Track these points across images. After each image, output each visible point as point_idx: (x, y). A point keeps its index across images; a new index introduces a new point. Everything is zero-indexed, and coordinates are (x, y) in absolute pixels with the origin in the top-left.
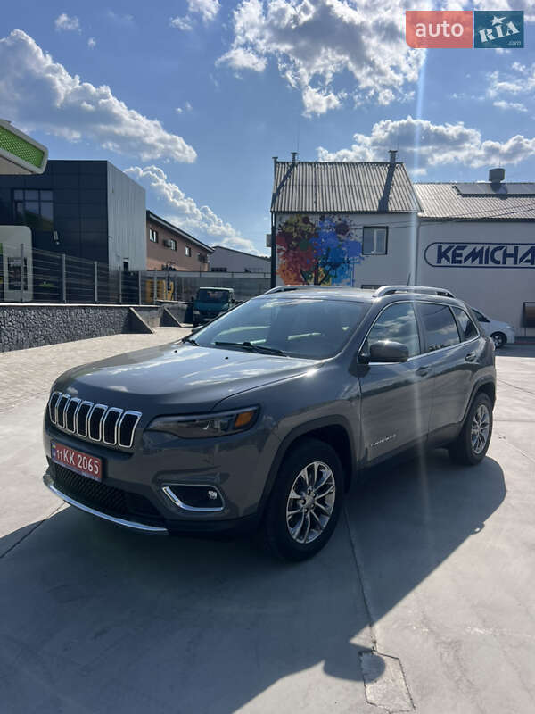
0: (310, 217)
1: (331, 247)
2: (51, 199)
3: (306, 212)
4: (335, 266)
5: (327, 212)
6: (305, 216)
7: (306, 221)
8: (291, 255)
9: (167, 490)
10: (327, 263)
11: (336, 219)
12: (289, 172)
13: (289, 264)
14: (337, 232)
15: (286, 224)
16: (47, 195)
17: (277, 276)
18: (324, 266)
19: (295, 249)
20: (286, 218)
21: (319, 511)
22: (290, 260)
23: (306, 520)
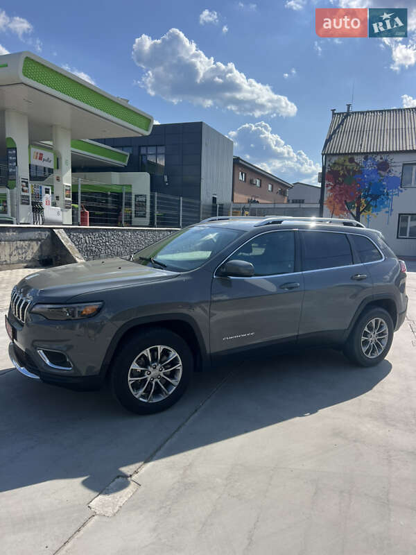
0: (356, 157)
1: (372, 182)
2: (164, 152)
3: (351, 154)
4: (375, 197)
5: (370, 153)
6: (351, 156)
7: (352, 160)
8: (338, 189)
9: (41, 352)
10: (371, 196)
11: (378, 158)
12: (343, 121)
13: (335, 197)
14: (379, 169)
15: (335, 163)
16: (161, 150)
17: (325, 207)
18: (365, 197)
19: (341, 184)
20: (334, 159)
22: (337, 192)
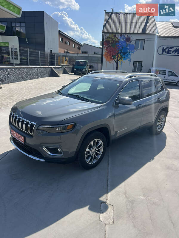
0: (117, 35)
1: (123, 47)
2: (25, 26)
3: (115, 33)
4: (124, 54)
5: (123, 33)
6: (115, 34)
7: (115, 36)
8: (109, 49)
9: (44, 149)
10: (122, 53)
11: (126, 36)
12: (110, 16)
13: (108, 53)
14: (126, 41)
15: (108, 37)
16: (23, 25)
17: (104, 57)
18: (120, 53)
19: (110, 47)
20: (108, 35)
21: (97, 154)
22: (109, 51)
23: (92, 157)
